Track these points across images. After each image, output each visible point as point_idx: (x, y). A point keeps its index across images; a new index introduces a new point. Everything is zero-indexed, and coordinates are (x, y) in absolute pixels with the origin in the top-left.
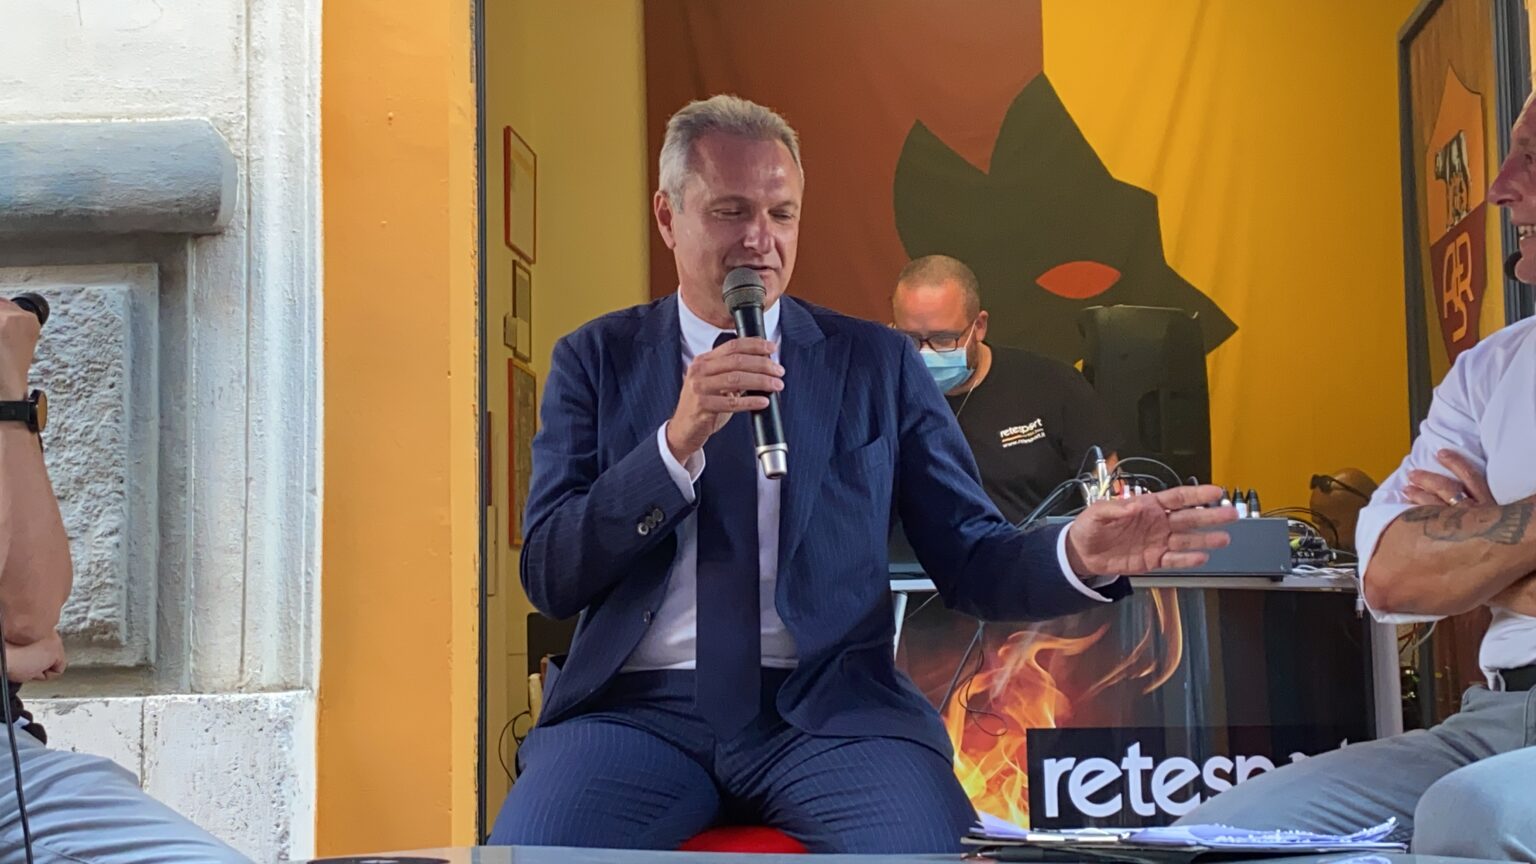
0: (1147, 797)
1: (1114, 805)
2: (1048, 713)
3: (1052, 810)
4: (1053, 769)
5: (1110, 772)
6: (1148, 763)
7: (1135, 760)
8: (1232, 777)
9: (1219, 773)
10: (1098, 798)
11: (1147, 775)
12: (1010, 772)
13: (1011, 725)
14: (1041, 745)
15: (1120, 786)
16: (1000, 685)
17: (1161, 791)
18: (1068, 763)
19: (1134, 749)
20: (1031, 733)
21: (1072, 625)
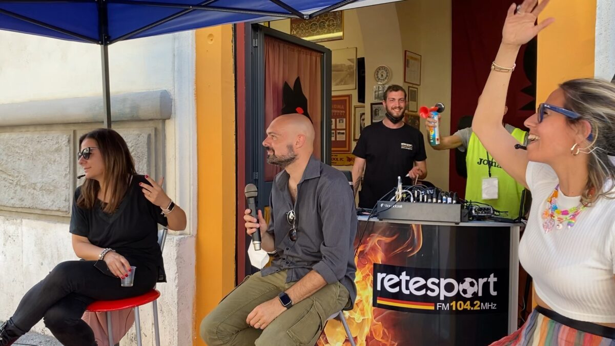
0: (407, 288)
1: (397, 290)
2: (380, 258)
3: (379, 288)
4: (380, 276)
5: (396, 279)
6: (408, 278)
7: (404, 277)
8: (438, 285)
9: (433, 283)
10: (393, 286)
11: (407, 282)
12: (368, 275)
13: (369, 261)
14: (377, 269)
15: (399, 284)
16: (368, 249)
17: (412, 287)
18: (384, 275)
20: (375, 265)
21: (388, 233)
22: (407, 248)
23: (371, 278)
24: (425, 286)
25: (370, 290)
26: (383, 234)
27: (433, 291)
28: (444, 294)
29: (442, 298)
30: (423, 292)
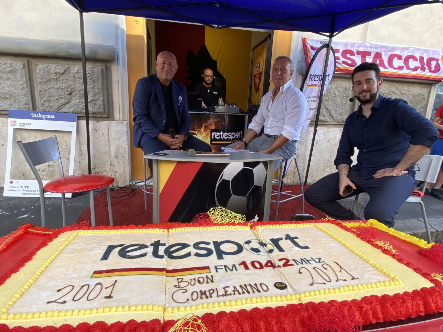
0: (223, 137)
1: (219, 137)
2: (213, 128)
3: (213, 138)
4: (213, 134)
5: (219, 134)
6: (223, 133)
7: (222, 133)
8: (231, 135)
9: (230, 134)
10: (218, 137)
11: (223, 134)
12: (209, 134)
13: (209, 129)
14: (212, 131)
15: (220, 135)
16: (208, 124)
17: (224, 136)
18: (215, 133)
19: (222, 132)
21: (216, 118)
22: (223, 123)
23: (210, 134)
24: (228, 136)
25: (209, 139)
26: (214, 118)
27: (230, 137)
28: (232, 138)
29: (232, 139)
30: (227, 138)
